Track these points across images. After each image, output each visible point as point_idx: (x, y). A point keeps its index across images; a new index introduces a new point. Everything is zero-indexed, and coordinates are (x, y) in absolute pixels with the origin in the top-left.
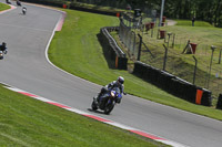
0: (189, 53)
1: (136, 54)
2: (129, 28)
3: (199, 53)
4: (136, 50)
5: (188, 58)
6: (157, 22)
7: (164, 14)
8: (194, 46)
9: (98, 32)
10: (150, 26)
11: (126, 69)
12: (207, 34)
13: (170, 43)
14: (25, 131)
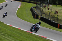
0: (56, 14)
1: (41, 14)
2: (39, 7)
3: (59, 14)
4: (41, 13)
5: (56, 15)
6: (47, 5)
7: (49, 3)
8: (57, 12)
9: (30, 8)
10: (45, 7)
11: (38, 18)
12: (61, 9)
13: (51, 11)
14: (10, 36)
